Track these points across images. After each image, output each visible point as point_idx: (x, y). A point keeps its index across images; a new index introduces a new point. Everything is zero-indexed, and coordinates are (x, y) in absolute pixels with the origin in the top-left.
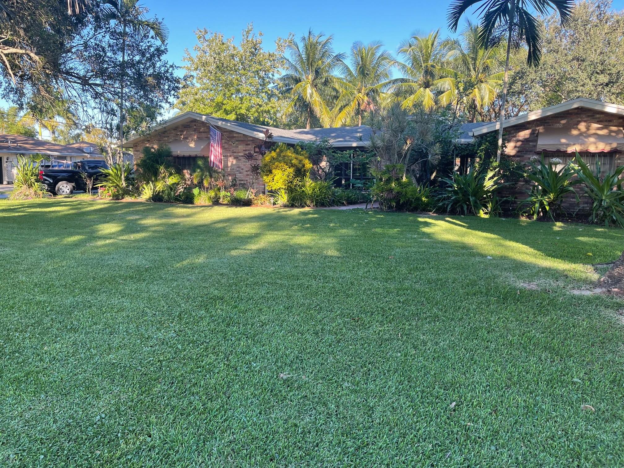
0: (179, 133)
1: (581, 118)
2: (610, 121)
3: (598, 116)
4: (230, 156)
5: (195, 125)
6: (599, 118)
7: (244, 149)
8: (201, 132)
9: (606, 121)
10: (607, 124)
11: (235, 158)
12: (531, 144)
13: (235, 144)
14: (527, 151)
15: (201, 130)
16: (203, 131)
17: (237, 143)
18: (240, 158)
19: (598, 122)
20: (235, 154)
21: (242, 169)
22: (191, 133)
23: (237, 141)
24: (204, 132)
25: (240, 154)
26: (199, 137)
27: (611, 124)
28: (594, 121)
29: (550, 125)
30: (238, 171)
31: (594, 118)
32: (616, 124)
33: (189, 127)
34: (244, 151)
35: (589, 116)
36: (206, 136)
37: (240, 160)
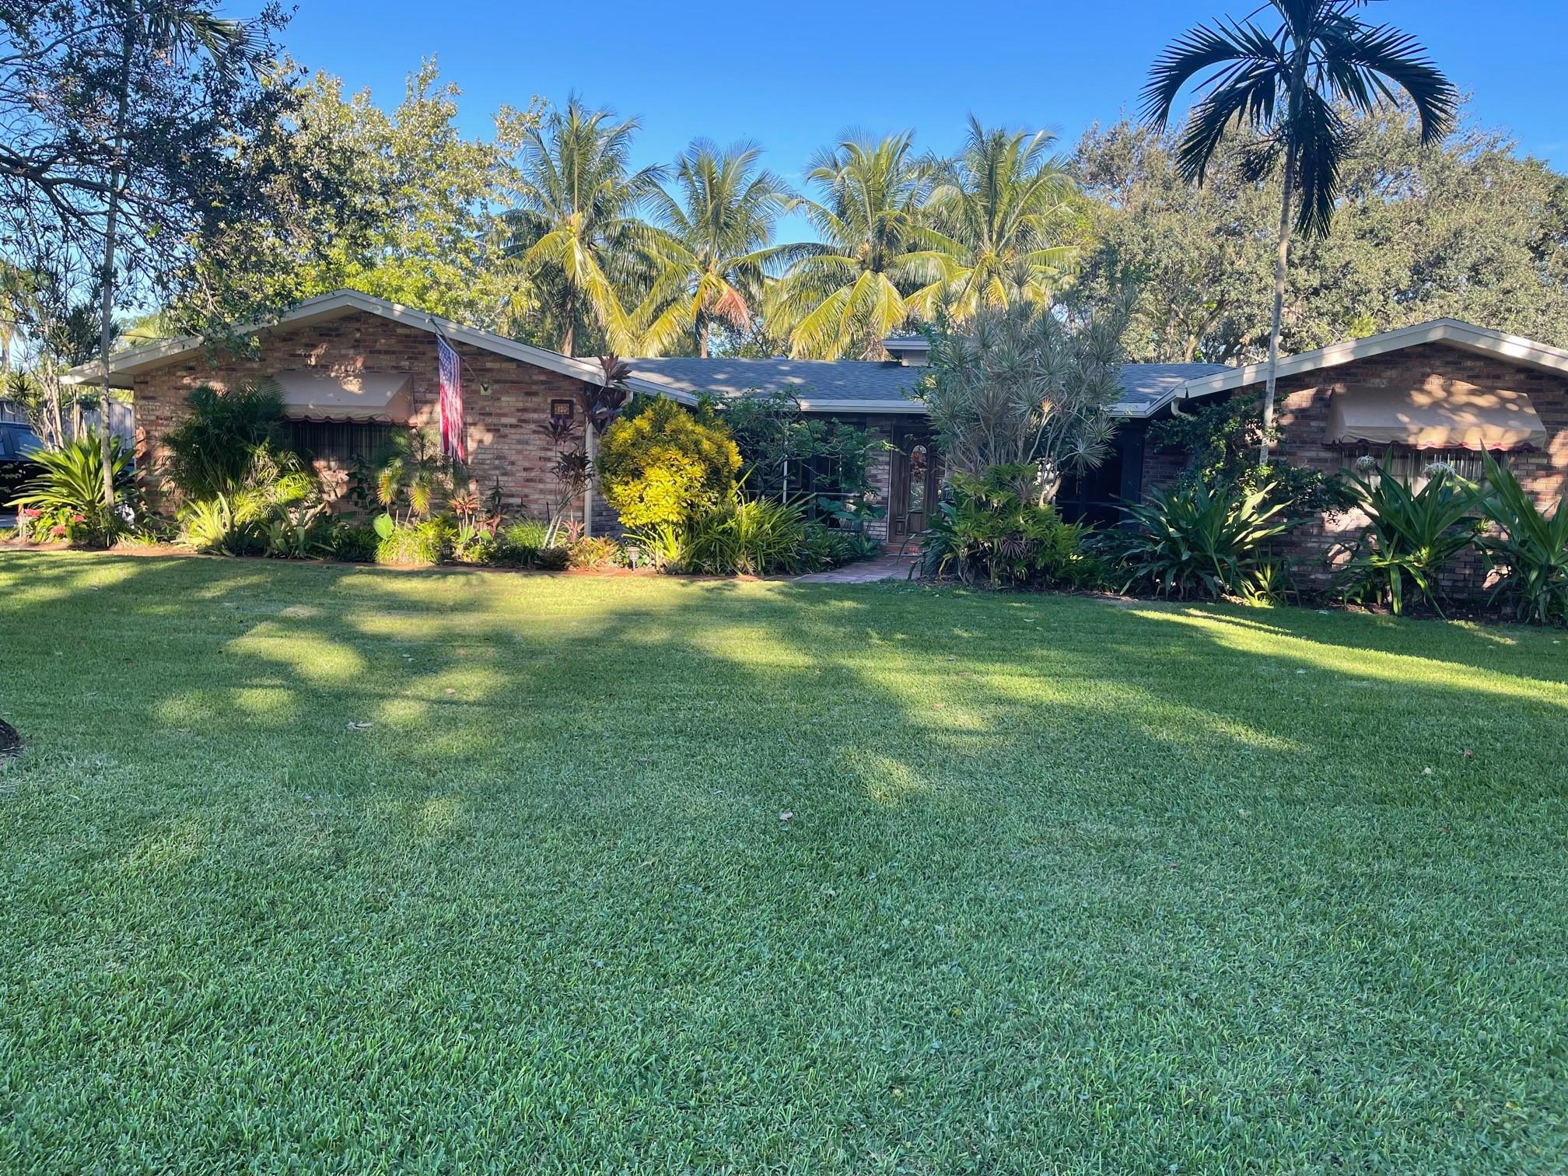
0: (301, 352)
1: (1432, 367)
2: (1497, 377)
3: (1469, 363)
4: (474, 424)
5: (358, 330)
6: (1471, 369)
7: (520, 405)
8: (379, 352)
9: (1488, 377)
10: (1489, 383)
11: (488, 430)
12: (1313, 424)
13: (489, 392)
14: (1304, 442)
15: (378, 347)
16: (386, 348)
17: (497, 386)
18: (504, 431)
19: (1470, 379)
20: (489, 420)
21: (513, 463)
22: (344, 352)
23: (497, 382)
24: (386, 352)
25: (504, 420)
26: (368, 364)
27: (1500, 385)
28: (1460, 376)
29: (1359, 381)
30: (496, 468)
31: (1459, 369)
32: (1511, 385)
33: (338, 335)
34: (518, 410)
35: (1448, 363)
36: (394, 364)
37: (505, 436)
